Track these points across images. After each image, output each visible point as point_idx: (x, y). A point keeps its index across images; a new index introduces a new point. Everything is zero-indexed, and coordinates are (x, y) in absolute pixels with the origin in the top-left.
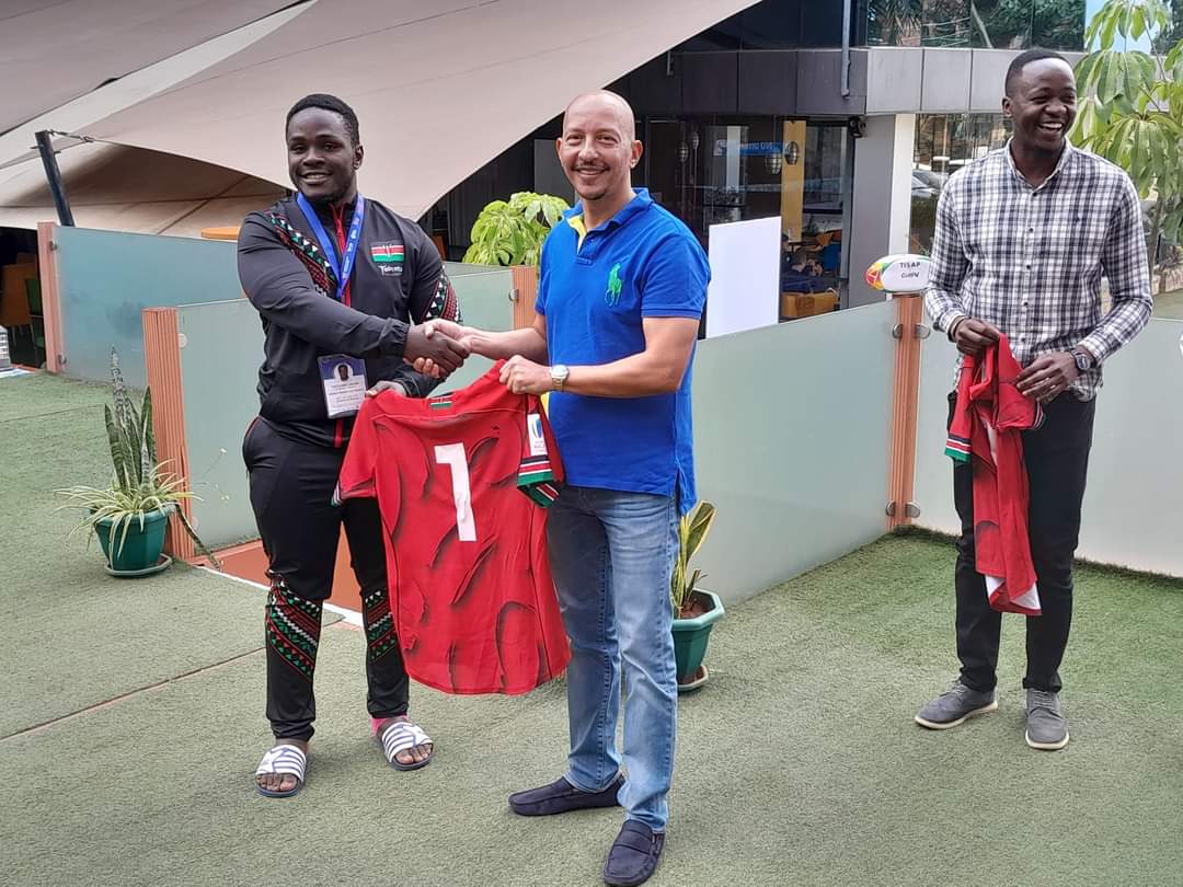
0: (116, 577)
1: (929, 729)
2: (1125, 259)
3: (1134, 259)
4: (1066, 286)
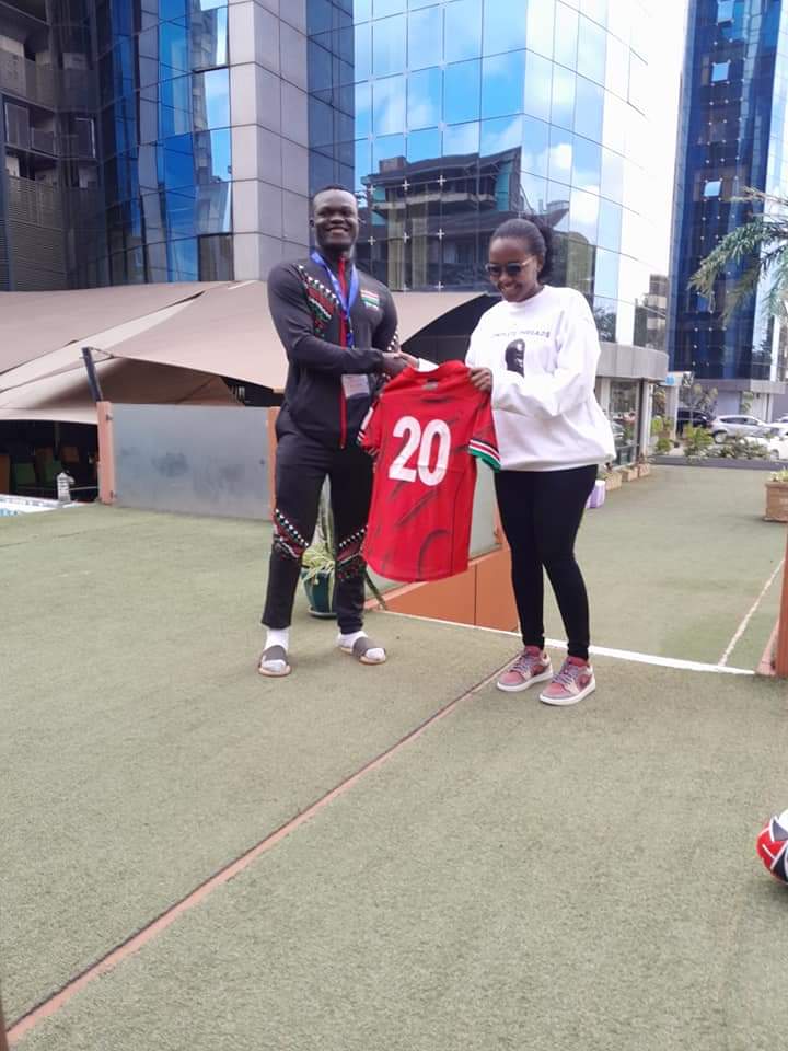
0: (315, 616)
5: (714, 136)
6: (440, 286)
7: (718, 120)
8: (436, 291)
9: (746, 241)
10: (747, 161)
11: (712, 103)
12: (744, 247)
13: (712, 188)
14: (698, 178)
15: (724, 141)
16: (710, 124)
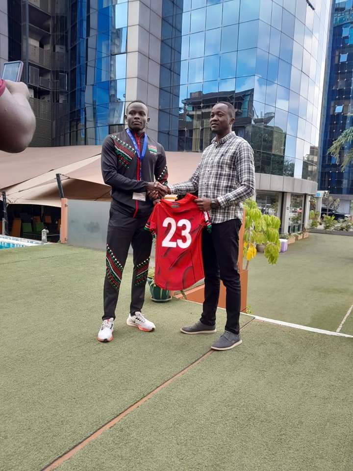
0: (153, 301)
1: (184, 333)
2: (241, 171)
3: (243, 171)
4: (217, 177)
5: (340, 86)
11: (339, 72)
13: (339, 109)
14: (332, 104)
15: (345, 88)
16: (338, 80)
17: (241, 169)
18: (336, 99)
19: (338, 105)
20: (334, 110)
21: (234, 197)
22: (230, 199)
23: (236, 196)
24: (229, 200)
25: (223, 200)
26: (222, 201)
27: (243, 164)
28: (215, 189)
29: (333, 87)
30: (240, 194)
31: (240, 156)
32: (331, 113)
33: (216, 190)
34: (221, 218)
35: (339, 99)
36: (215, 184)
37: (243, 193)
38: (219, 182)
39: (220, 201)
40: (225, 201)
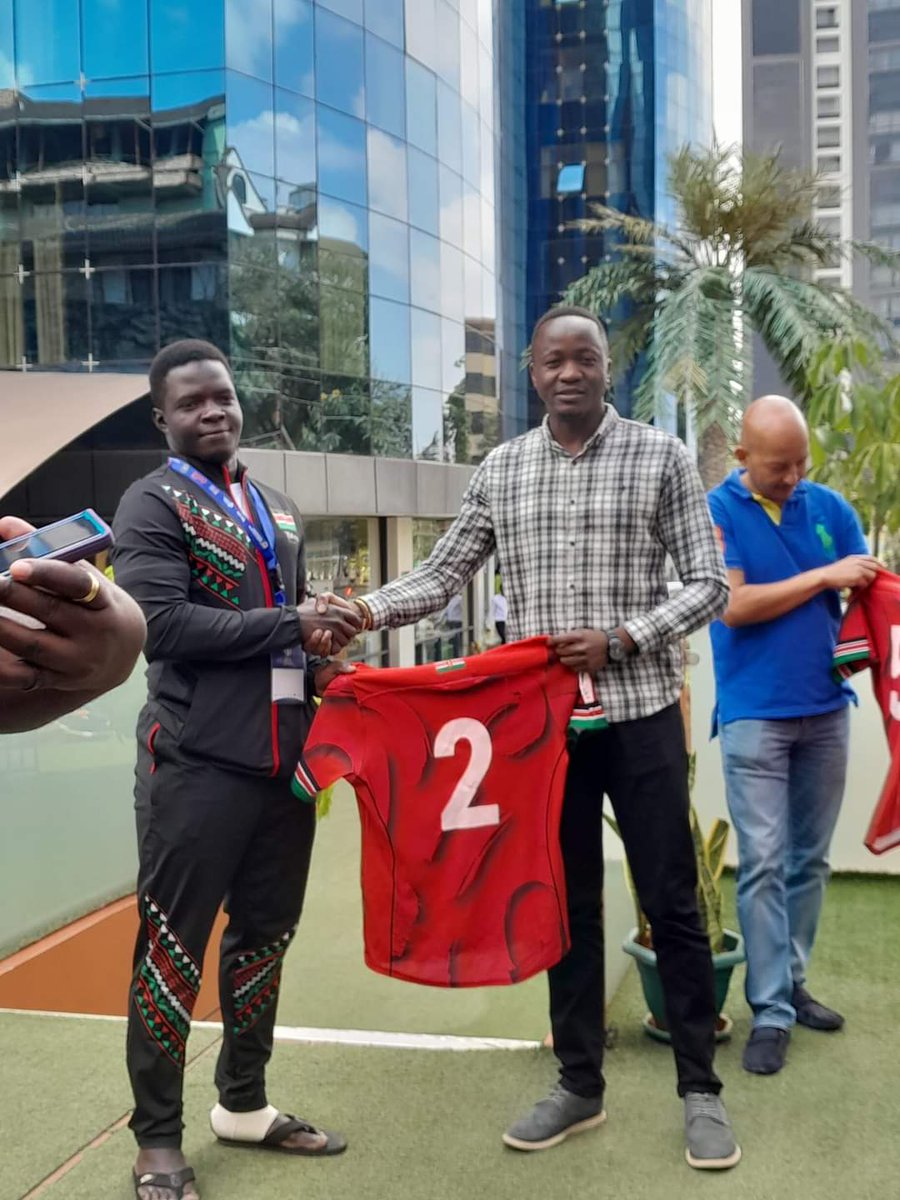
5: (568, 90)
6: (91, 363)
7: (572, 65)
8: (84, 370)
9: (604, 293)
10: (624, 134)
11: (559, 37)
12: (602, 303)
13: (571, 180)
14: (546, 158)
15: (583, 100)
16: (559, 69)
17: (684, 531)
18: (557, 141)
19: (567, 164)
20: (554, 184)
21: (681, 622)
22: (671, 629)
23: (686, 618)
24: (666, 633)
25: (647, 632)
26: (645, 637)
27: (692, 514)
28: (615, 604)
29: (540, 96)
30: (699, 611)
31: (680, 487)
32: (545, 193)
33: (620, 608)
34: (615, 698)
35: (566, 140)
36: (616, 588)
37: (705, 607)
38: (627, 580)
39: (638, 637)
40: (655, 637)
